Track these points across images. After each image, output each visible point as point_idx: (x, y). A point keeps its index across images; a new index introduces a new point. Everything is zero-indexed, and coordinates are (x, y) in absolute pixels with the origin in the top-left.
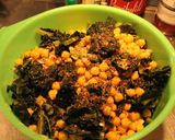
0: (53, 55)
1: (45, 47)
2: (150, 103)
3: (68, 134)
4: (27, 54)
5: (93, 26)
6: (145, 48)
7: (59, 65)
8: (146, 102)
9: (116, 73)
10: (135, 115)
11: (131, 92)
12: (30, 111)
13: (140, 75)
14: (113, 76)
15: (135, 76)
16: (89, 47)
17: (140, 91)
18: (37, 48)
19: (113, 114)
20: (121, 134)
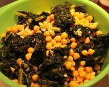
1: (21, 24)
2: (99, 60)
5: (55, 8)
6: (93, 22)
8: (96, 59)
10: (89, 69)
11: (85, 52)
13: (91, 40)
18: (15, 25)
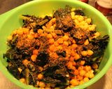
0: (32, 32)
1: (26, 27)
3: (46, 83)
4: (15, 32)
5: (57, 11)
6: (91, 24)
7: (36, 38)
8: (94, 59)
9: (74, 41)
12: (20, 70)
13: (90, 42)
14: (72, 44)
15: (87, 43)
17: (90, 52)
18: (21, 28)
19: (74, 68)
20: (80, 81)
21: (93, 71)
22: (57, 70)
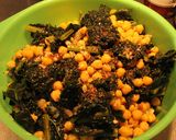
0: (48, 52)
3: (79, 135)
4: (19, 54)
5: (87, 16)
6: (143, 33)
7: (58, 62)
9: (120, 64)
10: (145, 105)
11: (138, 82)
12: (34, 117)
13: (146, 63)
14: (117, 68)
15: (141, 64)
16: (86, 39)
17: (148, 80)
19: (123, 108)
21: (153, 111)
22: (98, 114)
